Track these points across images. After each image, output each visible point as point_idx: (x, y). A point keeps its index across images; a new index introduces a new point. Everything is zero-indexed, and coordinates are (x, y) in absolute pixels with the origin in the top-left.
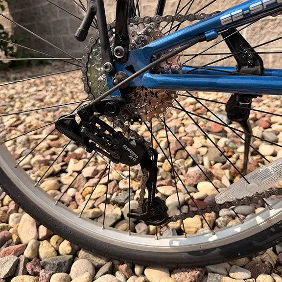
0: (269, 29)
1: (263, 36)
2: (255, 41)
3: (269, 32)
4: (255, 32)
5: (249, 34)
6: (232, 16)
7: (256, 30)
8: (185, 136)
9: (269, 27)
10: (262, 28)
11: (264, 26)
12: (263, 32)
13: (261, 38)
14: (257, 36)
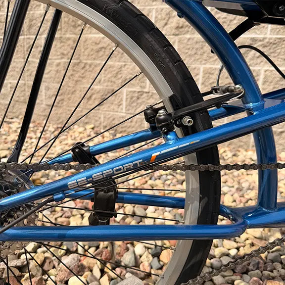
0: (144, 100)
1: (139, 104)
2: (133, 108)
3: (144, 102)
4: (132, 100)
5: (128, 102)
6: (77, 182)
7: (134, 99)
8: (61, 217)
9: (144, 98)
10: (138, 98)
11: (139, 97)
12: (139, 101)
13: (138, 106)
14: (135, 104)
